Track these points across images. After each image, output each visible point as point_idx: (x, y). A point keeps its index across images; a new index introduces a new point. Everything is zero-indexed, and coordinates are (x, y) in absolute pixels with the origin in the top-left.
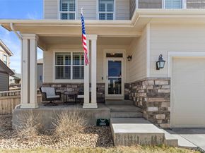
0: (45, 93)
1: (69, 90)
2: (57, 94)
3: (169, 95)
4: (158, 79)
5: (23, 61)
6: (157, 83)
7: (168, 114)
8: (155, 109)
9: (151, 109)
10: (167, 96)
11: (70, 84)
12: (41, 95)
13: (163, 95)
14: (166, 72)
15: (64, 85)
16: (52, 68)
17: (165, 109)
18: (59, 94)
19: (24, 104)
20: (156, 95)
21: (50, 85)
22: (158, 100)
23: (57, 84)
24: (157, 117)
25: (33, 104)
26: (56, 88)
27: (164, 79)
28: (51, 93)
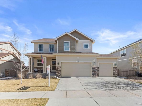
0: (34, 70)
1: (41, 69)
2: (37, 70)
3: (61, 70)
4: (58, 67)
5: (29, 63)
6: (58, 68)
7: (60, 74)
8: (58, 73)
9: (57, 73)
10: (60, 70)
11: (42, 68)
12: (33, 71)
13: (59, 70)
14: (60, 65)
15: (40, 68)
16: (36, 63)
17: (60, 73)
18: (38, 70)
19: (29, 72)
20: (58, 70)
21: (36, 68)
22: (58, 71)
23: (38, 68)
24: (58, 75)
25: (31, 73)
26: (37, 69)
27: (60, 67)
28: (36, 70)
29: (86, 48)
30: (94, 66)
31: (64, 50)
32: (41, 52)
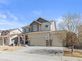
22: (29, 43)
27: (29, 40)
29: (47, 28)
30: (48, 39)
31: (34, 31)
32: (25, 32)
